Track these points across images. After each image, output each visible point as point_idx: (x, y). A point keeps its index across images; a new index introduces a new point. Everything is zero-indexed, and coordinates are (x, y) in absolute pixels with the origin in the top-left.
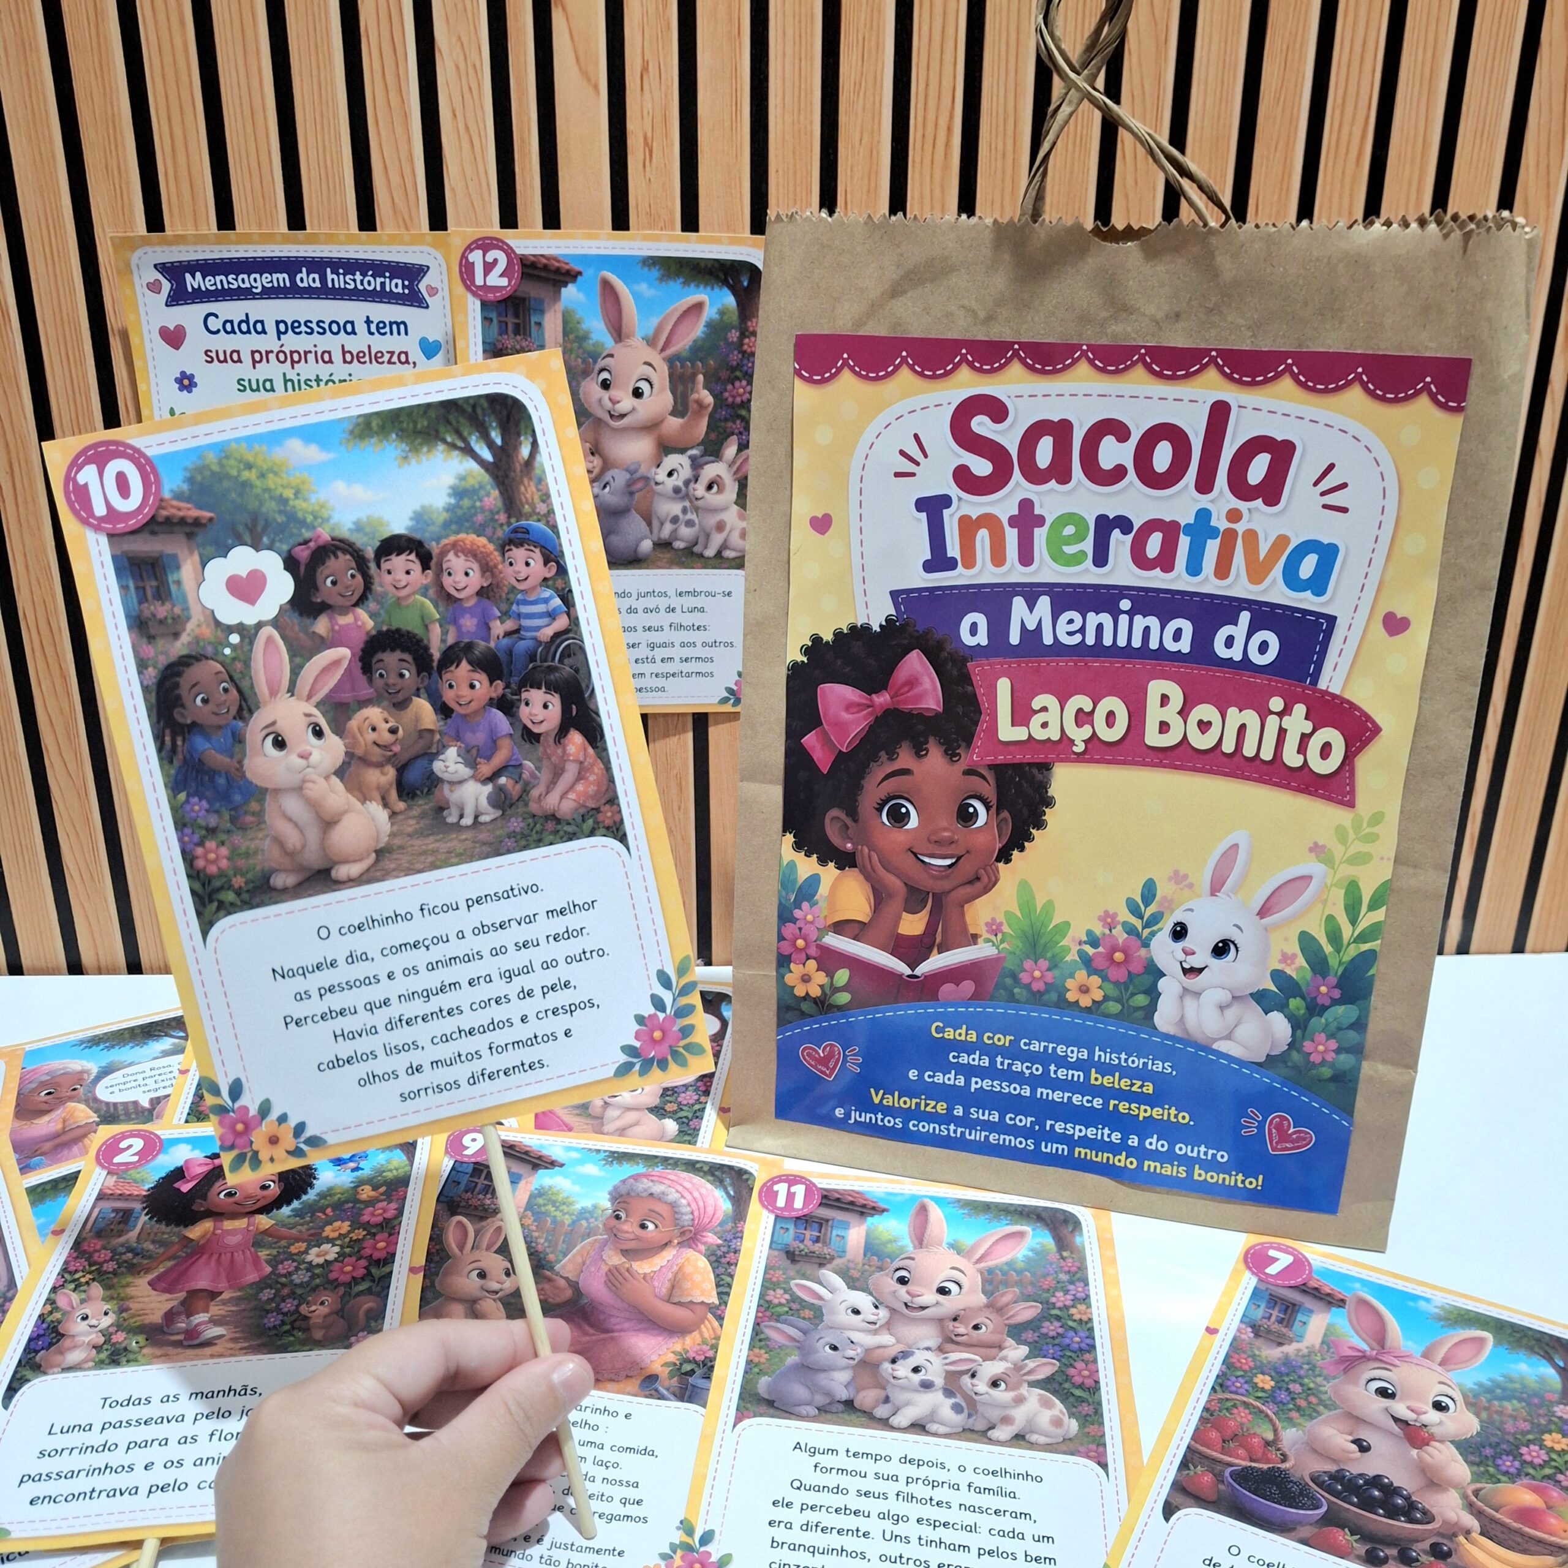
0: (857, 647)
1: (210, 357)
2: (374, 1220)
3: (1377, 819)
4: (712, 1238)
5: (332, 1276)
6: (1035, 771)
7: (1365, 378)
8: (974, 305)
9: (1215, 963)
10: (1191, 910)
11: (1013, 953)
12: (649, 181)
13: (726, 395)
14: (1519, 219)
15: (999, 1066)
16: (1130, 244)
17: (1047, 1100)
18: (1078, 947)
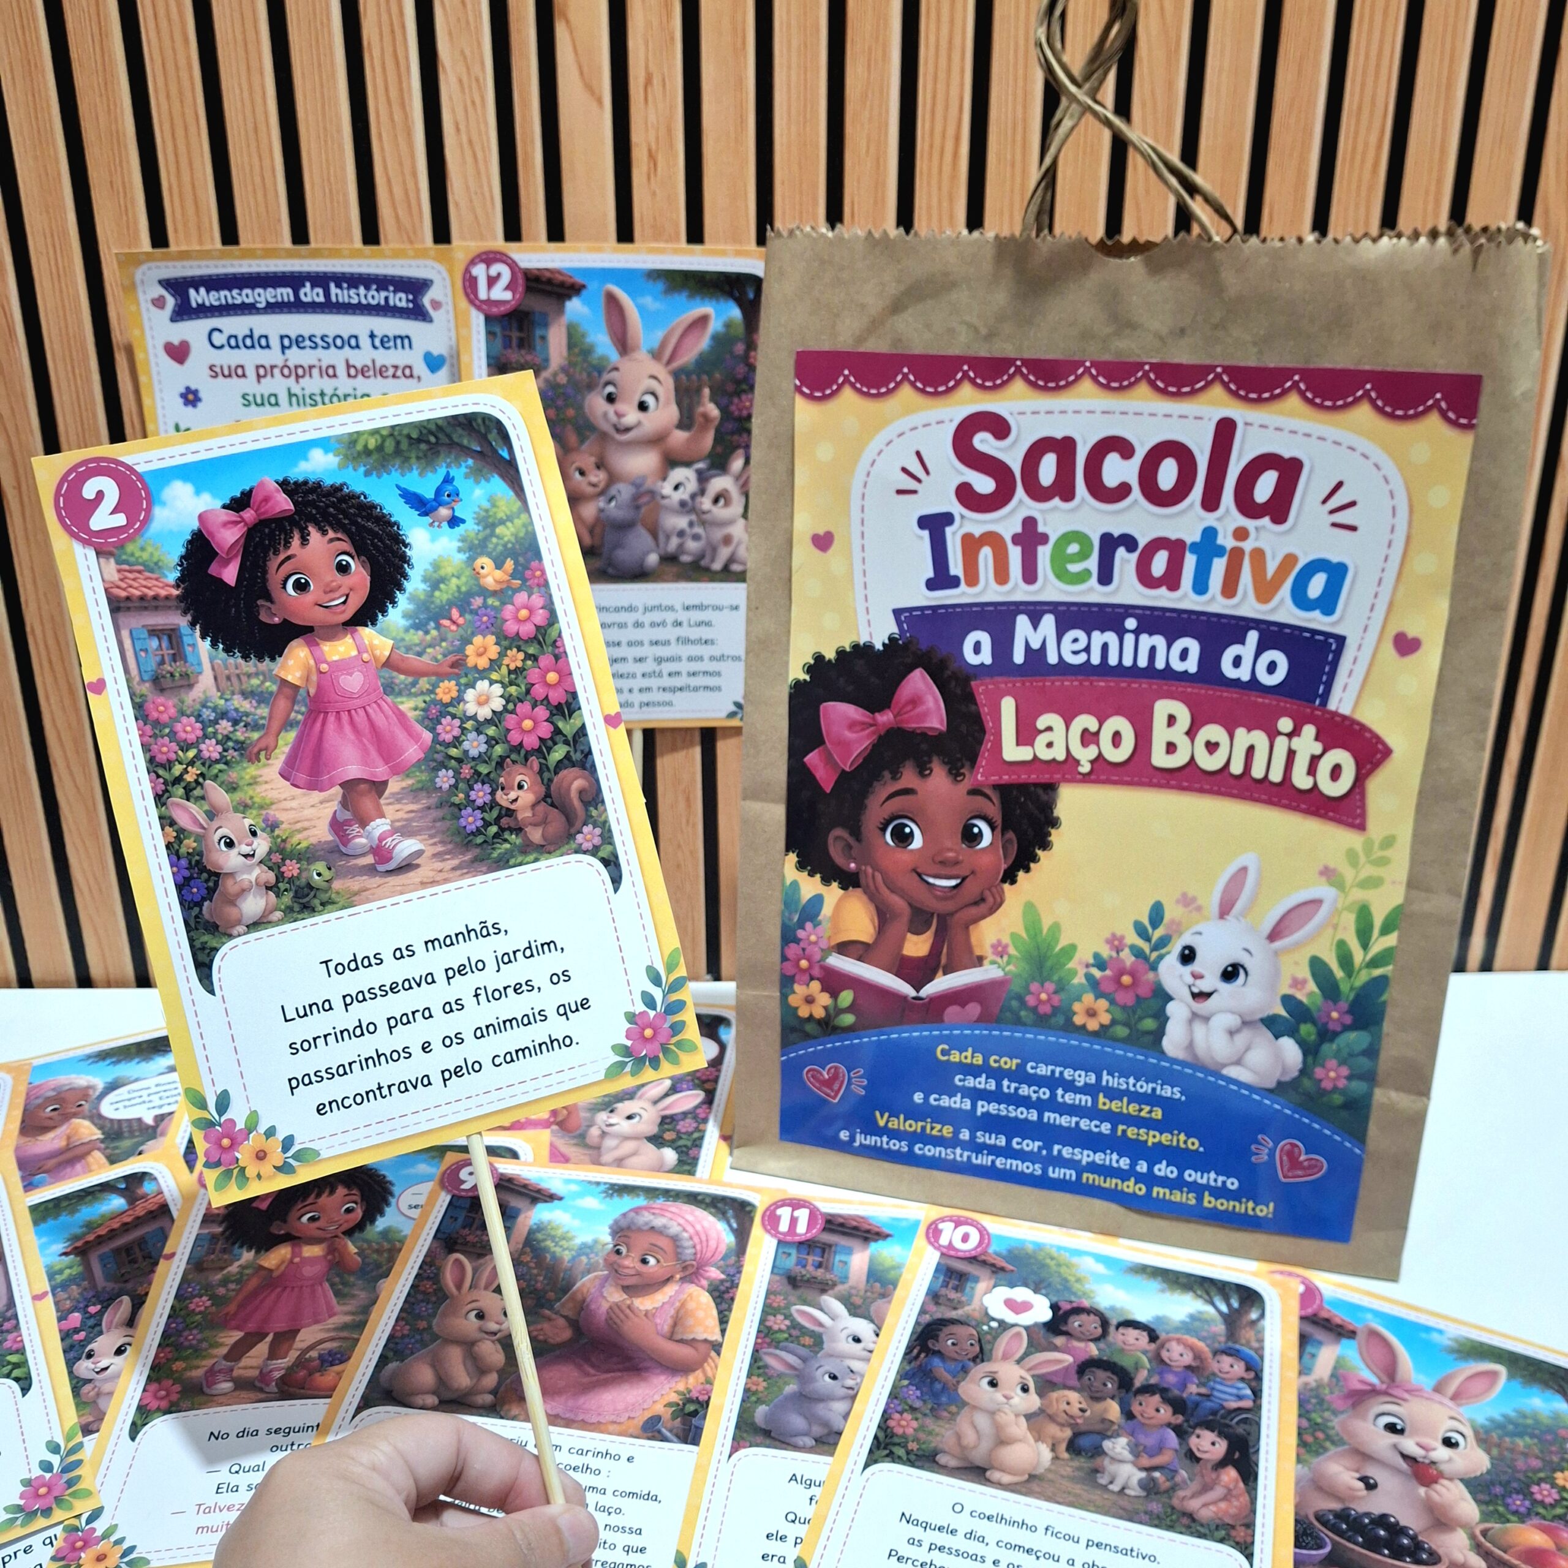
0: (859, 665)
1: (214, 372)
3: (1389, 842)
4: (715, 1273)
6: (1040, 791)
7: (1373, 395)
8: (975, 321)
9: (1224, 987)
10: (1200, 933)
11: (1019, 976)
12: (654, 194)
13: (733, 408)
14: (1535, 231)
15: (1006, 1090)
16: (1132, 259)
17: (1054, 1125)
18: (1085, 970)
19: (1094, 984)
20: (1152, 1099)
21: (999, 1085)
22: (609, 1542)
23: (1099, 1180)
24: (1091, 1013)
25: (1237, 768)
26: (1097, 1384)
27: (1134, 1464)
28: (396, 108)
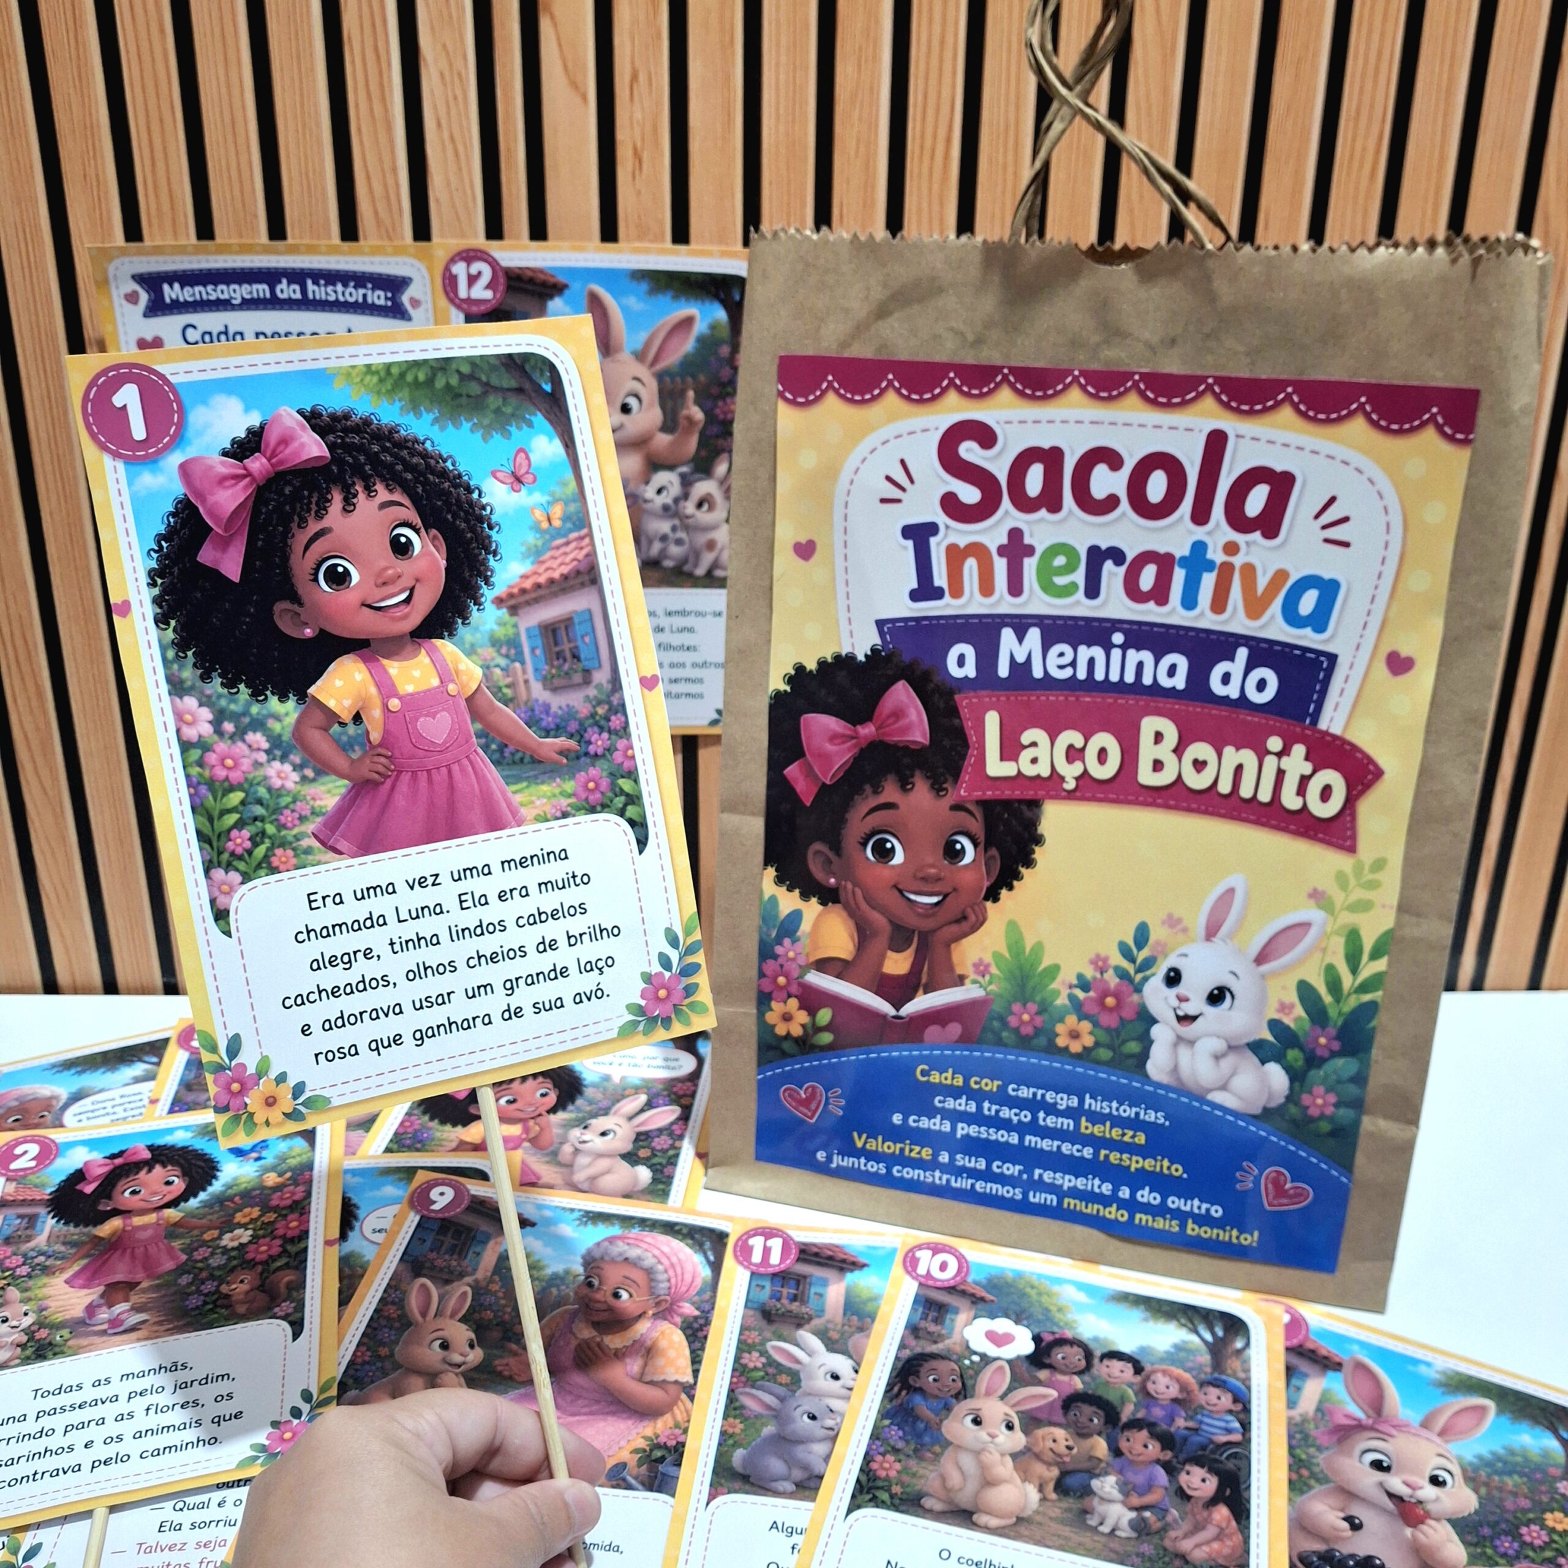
0: (842, 677)
3: (1379, 865)
4: (688, 1309)
6: (1024, 808)
7: (1368, 408)
8: (962, 327)
9: (1210, 1011)
10: (1185, 955)
11: (1001, 996)
12: (639, 193)
13: (717, 411)
14: (1535, 242)
15: (986, 1112)
16: (1123, 266)
17: (1035, 1148)
18: (1068, 991)
19: (1078, 1007)
20: (1135, 1124)
21: (979, 1108)
23: (1080, 1206)
24: (1075, 1035)
25: (1225, 787)
26: (1084, 1420)
27: (1124, 1503)
28: (376, 103)
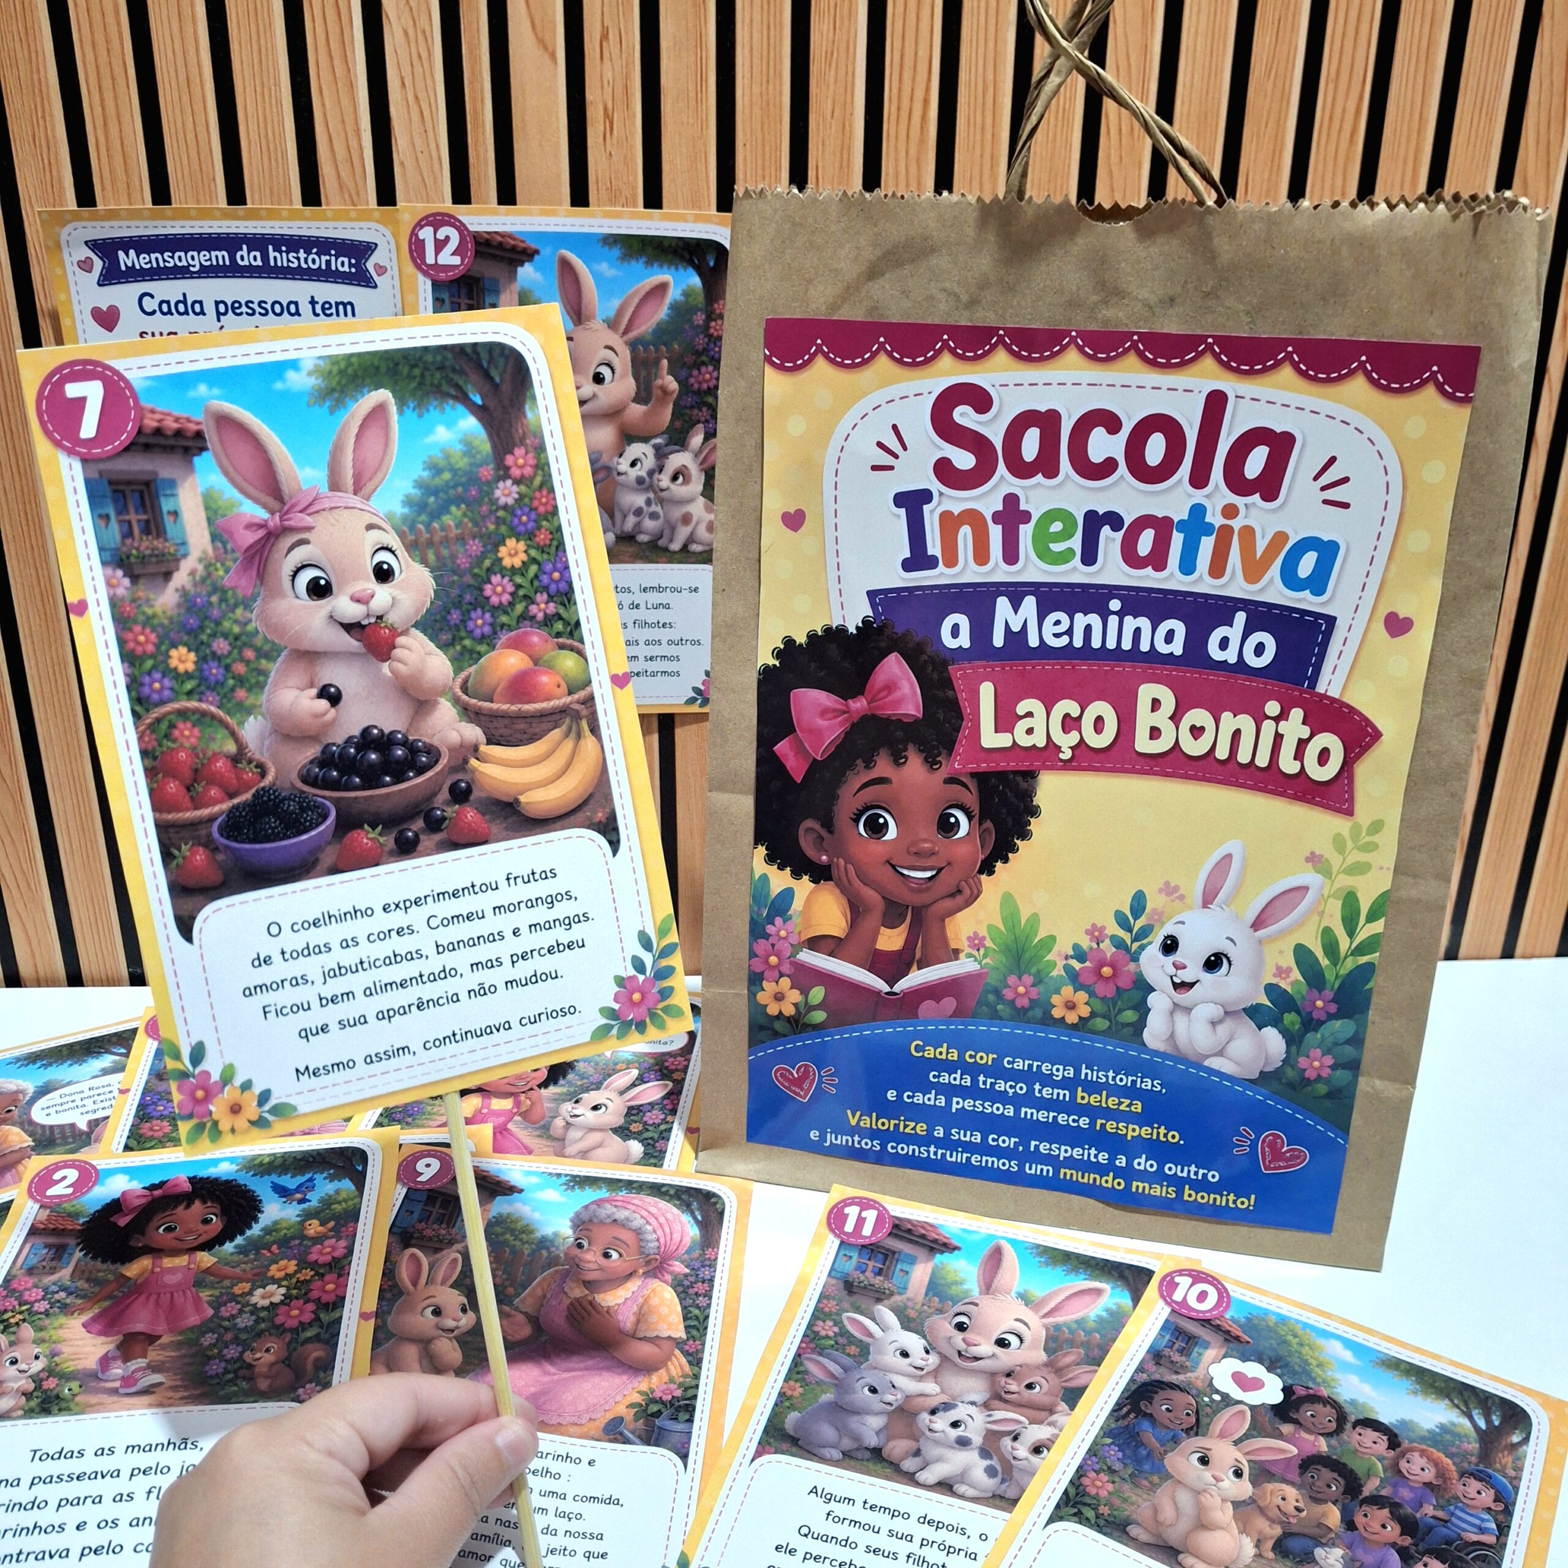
0: (833, 650)
2: (323, 1259)
3: (1377, 827)
4: (679, 1268)
5: (279, 1320)
6: (1019, 779)
7: (1369, 367)
8: (956, 288)
9: (1207, 977)
10: (1183, 923)
11: (996, 969)
12: (610, 155)
13: (692, 381)
15: (981, 1086)
16: (1121, 225)
17: (1031, 1120)
18: (1064, 962)
19: (1074, 977)
20: (1132, 1092)
21: (975, 1081)
22: (569, 1549)
23: (1077, 1176)
24: (1071, 1006)
25: (1222, 753)
28: (337, 62)
